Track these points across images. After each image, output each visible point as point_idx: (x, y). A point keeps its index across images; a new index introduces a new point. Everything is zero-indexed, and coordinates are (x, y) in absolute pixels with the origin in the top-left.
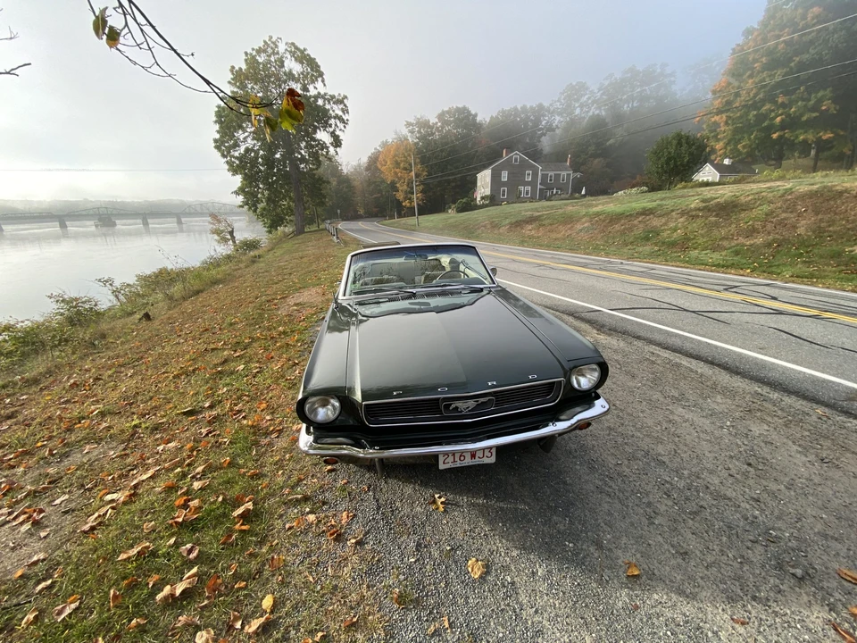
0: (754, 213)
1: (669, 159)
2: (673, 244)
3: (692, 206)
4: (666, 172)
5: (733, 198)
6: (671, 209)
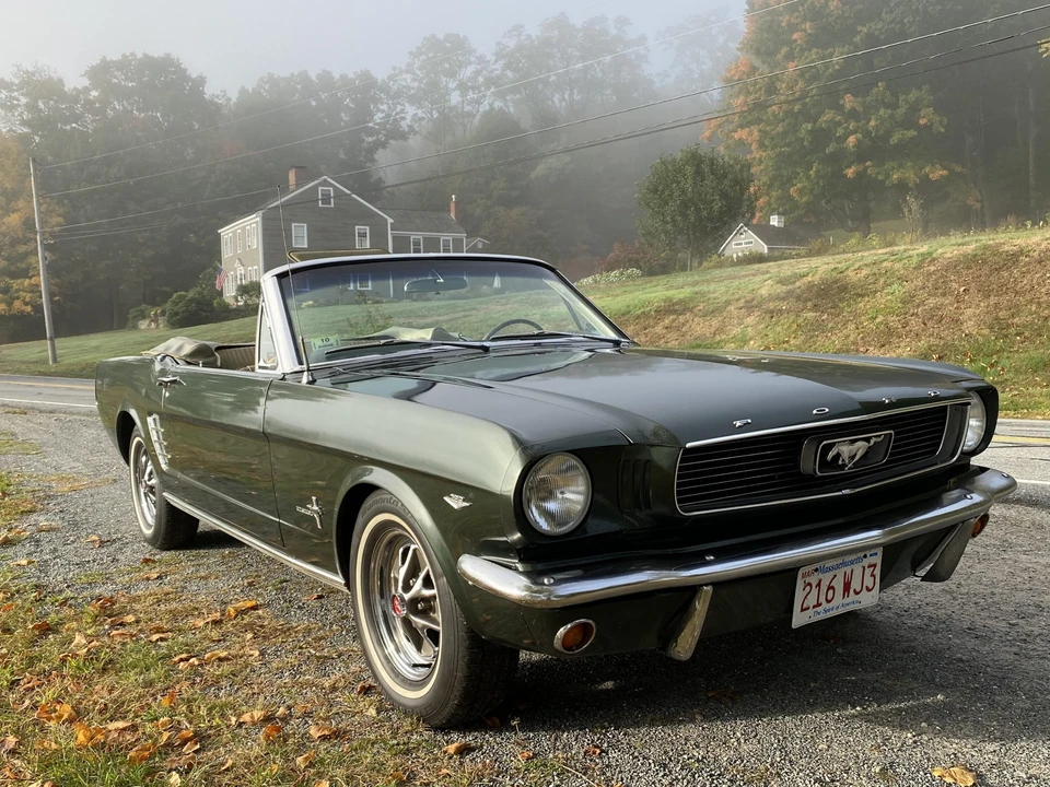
0: (882, 299)
1: (685, 205)
3: (764, 292)
4: (681, 232)
5: (834, 274)
6: (725, 298)
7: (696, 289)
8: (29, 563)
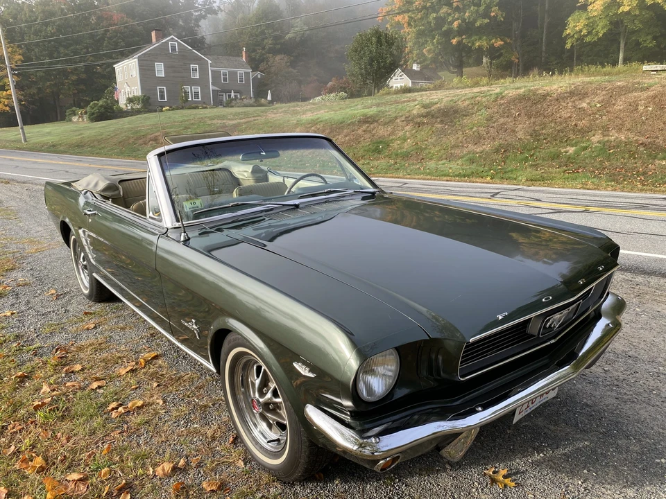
0: (476, 118)
1: (372, 60)
2: (406, 156)
3: (415, 112)
4: (369, 74)
5: (451, 103)
6: (394, 115)
7: (379, 109)
8: (12, 314)
